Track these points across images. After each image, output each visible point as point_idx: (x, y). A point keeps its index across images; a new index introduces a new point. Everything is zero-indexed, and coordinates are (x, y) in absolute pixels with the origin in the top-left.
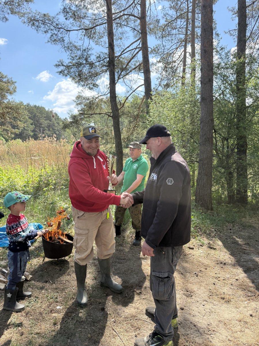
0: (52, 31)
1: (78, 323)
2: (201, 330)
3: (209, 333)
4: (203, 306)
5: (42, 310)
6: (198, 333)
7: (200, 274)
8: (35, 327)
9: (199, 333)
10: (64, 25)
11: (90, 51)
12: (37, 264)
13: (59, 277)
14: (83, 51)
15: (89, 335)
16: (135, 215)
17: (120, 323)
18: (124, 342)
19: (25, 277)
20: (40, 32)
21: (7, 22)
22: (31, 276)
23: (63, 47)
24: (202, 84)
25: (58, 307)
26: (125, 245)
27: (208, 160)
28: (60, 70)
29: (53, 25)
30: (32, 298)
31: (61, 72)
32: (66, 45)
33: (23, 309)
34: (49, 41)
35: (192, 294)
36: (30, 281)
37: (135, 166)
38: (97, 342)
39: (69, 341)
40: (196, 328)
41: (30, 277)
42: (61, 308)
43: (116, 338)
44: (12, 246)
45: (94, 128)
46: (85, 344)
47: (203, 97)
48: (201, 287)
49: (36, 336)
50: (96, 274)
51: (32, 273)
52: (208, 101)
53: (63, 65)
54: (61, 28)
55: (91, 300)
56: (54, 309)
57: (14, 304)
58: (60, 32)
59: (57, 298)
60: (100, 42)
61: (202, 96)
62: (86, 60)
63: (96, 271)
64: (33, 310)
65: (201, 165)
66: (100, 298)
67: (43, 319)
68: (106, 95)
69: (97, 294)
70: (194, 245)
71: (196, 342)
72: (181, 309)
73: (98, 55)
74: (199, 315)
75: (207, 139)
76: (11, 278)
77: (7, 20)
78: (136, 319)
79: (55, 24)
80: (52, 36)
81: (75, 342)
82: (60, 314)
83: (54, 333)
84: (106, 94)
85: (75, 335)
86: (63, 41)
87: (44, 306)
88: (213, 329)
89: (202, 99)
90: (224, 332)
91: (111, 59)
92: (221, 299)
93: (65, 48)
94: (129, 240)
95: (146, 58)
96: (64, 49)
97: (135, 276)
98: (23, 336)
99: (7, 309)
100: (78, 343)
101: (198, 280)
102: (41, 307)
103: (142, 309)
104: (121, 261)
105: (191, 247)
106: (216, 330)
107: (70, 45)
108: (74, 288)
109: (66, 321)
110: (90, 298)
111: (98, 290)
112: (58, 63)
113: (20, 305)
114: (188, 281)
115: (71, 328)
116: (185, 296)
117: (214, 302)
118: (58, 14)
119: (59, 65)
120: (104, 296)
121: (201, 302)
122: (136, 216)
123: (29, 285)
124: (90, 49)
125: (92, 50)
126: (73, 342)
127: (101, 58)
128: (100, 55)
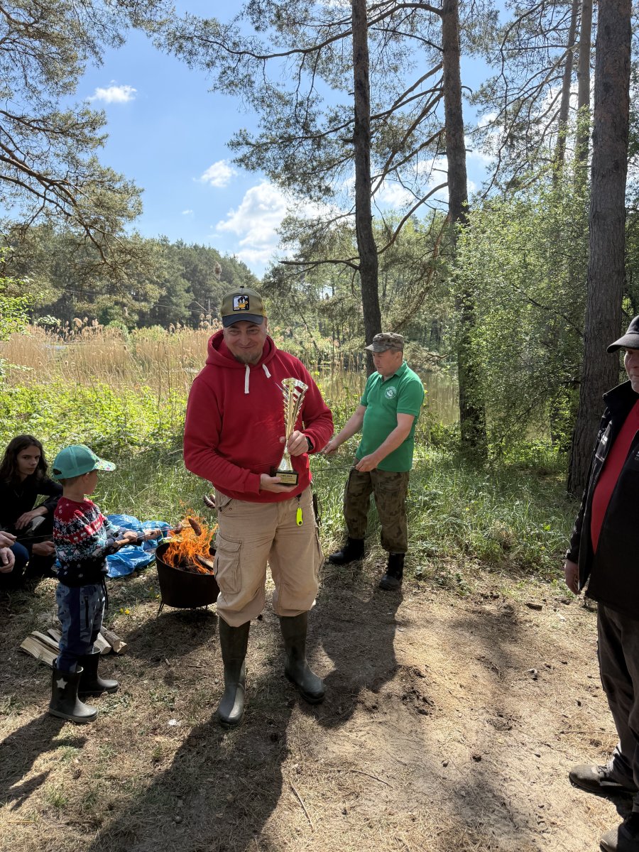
0: (224, 62)
1: (209, 764)
2: (518, 818)
3: (540, 828)
4: (535, 757)
5: (135, 724)
6: (508, 825)
7: (544, 674)
8: (110, 763)
9: (511, 824)
10: (251, 43)
11: (314, 105)
12: (143, 618)
13: (187, 652)
14: (296, 107)
15: (230, 797)
16: (391, 514)
17: (312, 776)
18: (312, 823)
19: (110, 645)
20: (197, 67)
21: (123, 46)
22: (124, 644)
23: (251, 100)
24: (596, 177)
25: (172, 722)
26: (358, 588)
27: (606, 380)
28: (239, 155)
29: (226, 46)
30: (118, 694)
31: (241, 160)
32: (256, 95)
33: (92, 718)
34: (218, 85)
35: (512, 724)
36: (121, 655)
37: (390, 392)
38: (246, 815)
39: (180, 803)
40: (505, 812)
41: (120, 646)
42: (179, 724)
43: (295, 810)
44: (66, 573)
45: (246, 297)
46: (217, 815)
47: (596, 211)
48: (542, 708)
49: (108, 783)
50: (273, 651)
51: (128, 637)
52: (609, 223)
53: (248, 143)
54: (245, 52)
55: (250, 712)
56: (162, 725)
57: (73, 705)
58: (243, 62)
59: (173, 700)
60: (343, 80)
61: (594, 210)
62: (305, 127)
63: (277, 643)
64: (114, 722)
65: (587, 391)
66: (273, 710)
67: (131, 746)
69: (267, 700)
70: (545, 600)
71: (497, 847)
72: (474, 758)
73: (333, 115)
74: (522, 779)
75: (606, 325)
76: (66, 645)
77: (122, 41)
78: (353, 772)
79: (231, 45)
80: (224, 73)
81: (194, 807)
82: (173, 737)
83: (149, 782)
85: (196, 792)
86: (251, 83)
87: (139, 717)
88: (553, 820)
89: (594, 216)
90: (580, 829)
91: (360, 123)
92: (591, 743)
93: (256, 102)
94: (372, 575)
95: (454, 114)
96: (251, 105)
97: (369, 665)
98: (80, 779)
99: (57, 713)
100: (200, 812)
101: (537, 689)
102: (133, 717)
103: (372, 747)
104: (342, 625)
105: (536, 603)
106: (559, 823)
107: (267, 94)
108: (216, 680)
109: (182, 756)
110: (247, 708)
111: (270, 689)
112: (234, 139)
113: (86, 709)
114: (507, 689)
115: (191, 774)
116: (492, 728)
117: (570, 751)
118: (237, 19)
119: (239, 144)
120: (284, 706)
121: (532, 746)
122: (392, 518)
123: (117, 664)
124: (313, 102)
125: (318, 103)
126: (190, 808)
127: (340, 122)
128: (336, 113)
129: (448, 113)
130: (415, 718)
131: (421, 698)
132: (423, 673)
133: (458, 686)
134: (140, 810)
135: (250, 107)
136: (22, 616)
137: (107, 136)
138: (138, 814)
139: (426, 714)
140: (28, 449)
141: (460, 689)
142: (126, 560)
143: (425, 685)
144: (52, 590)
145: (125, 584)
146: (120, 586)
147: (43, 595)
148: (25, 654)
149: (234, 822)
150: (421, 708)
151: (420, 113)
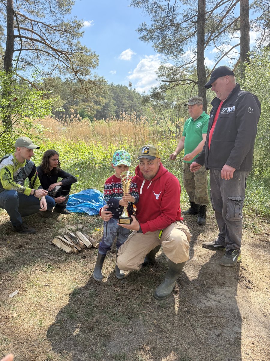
1: (143, 304)
8: (95, 299)
11: (176, 10)
14: (168, 11)
15: (155, 322)
17: (195, 314)
19: (92, 244)
22: (98, 244)
23: (147, 9)
28: (142, 35)
31: (143, 38)
32: (149, 7)
34: (132, 4)
37: (199, 124)
38: (164, 332)
41: (96, 245)
43: (189, 332)
46: (149, 330)
49: (95, 309)
56: (118, 283)
62: (171, 21)
67: (104, 291)
68: (192, 63)
73: (185, 13)
81: (137, 325)
82: (124, 289)
83: (115, 310)
84: (192, 61)
85: (138, 318)
93: (149, 11)
95: (245, 9)
98: (81, 305)
100: (141, 328)
107: (154, 6)
109: (129, 299)
112: (140, 27)
115: (134, 308)
119: (142, 30)
123: (95, 252)
124: (176, 8)
125: (178, 9)
126: (135, 325)
127: (188, 17)
128: (187, 12)
129: (242, 8)
130: (245, 290)
131: (247, 280)
132: (246, 268)
133: (264, 276)
134: (111, 324)
135: (147, 13)
136: (52, 229)
137: (84, 32)
138: (110, 326)
139: (250, 289)
140: (54, 156)
141: (265, 277)
142: (96, 208)
143: (247, 274)
144: (65, 219)
145: (96, 218)
146: (94, 219)
147: (61, 221)
148: (53, 245)
149: (158, 335)
150: (248, 286)
151: (225, 13)
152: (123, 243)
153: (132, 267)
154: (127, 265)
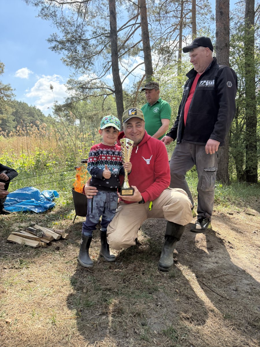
11: (85, 27)
12: (67, 225)
14: (77, 27)
15: (177, 290)
17: (205, 278)
19: (60, 235)
20: (30, 4)
24: (218, 49)
28: (53, 45)
32: (58, 21)
34: (40, 15)
36: (67, 239)
39: (154, 297)
41: (65, 235)
43: (211, 293)
58: (52, 5)
73: (95, 30)
80: (43, 9)
84: (100, 77)
85: (158, 291)
91: (113, 29)
95: (146, 34)
105: (230, 213)
112: (50, 37)
114: (252, 239)
119: (52, 40)
123: (67, 243)
127: (97, 34)
129: (143, 33)
130: (230, 250)
131: (227, 242)
135: (55, 26)
139: (233, 248)
142: (43, 204)
146: (43, 215)
148: (10, 243)
150: (230, 246)
152: (111, 221)
153: (128, 243)
154: (123, 241)
